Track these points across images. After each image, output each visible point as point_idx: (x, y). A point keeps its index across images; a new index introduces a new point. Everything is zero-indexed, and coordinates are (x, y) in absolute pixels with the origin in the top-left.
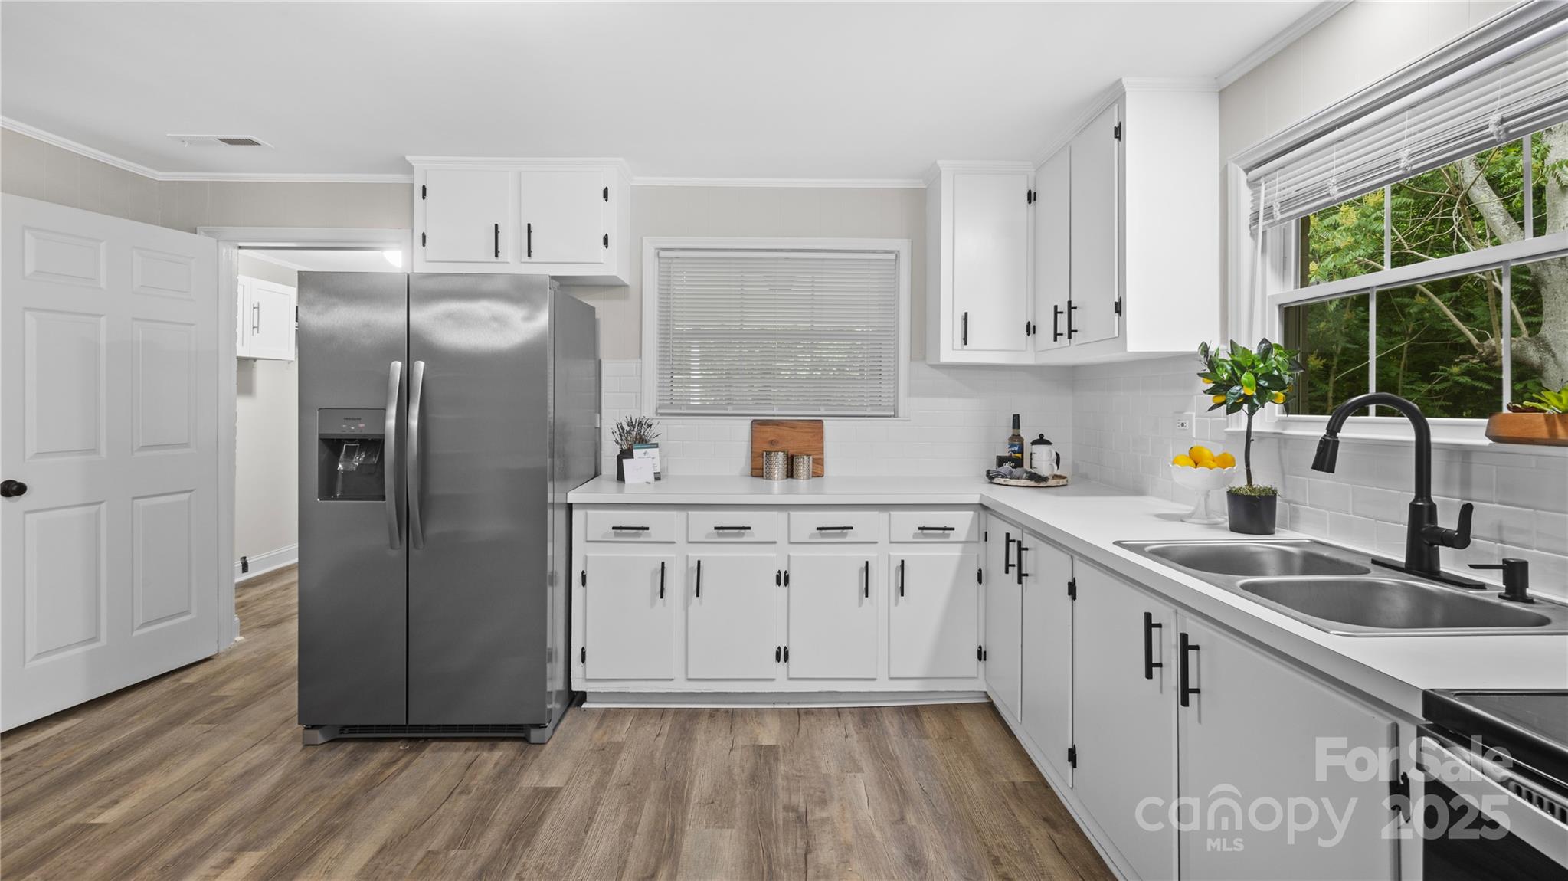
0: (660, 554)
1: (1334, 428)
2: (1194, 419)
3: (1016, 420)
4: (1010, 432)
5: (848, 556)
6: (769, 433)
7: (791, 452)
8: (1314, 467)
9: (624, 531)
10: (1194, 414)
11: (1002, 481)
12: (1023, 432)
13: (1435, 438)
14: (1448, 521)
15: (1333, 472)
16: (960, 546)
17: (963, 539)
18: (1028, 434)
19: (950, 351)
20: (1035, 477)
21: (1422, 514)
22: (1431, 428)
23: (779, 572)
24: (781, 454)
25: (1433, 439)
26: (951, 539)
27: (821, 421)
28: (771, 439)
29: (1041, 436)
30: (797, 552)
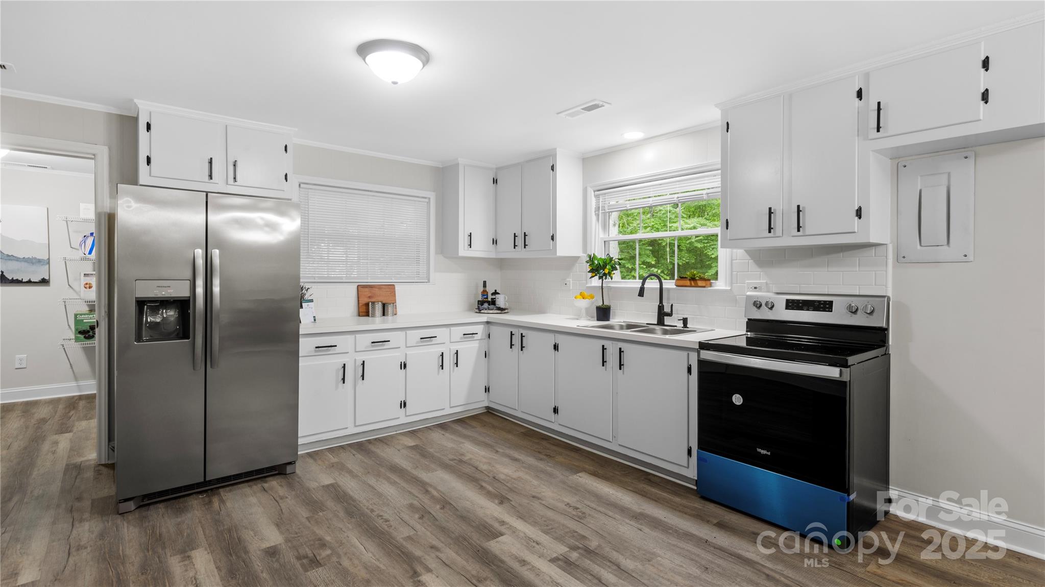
0: (341, 360)
1: (643, 284)
2: (571, 282)
3: (485, 283)
4: (482, 289)
5: (433, 351)
6: (367, 292)
7: (384, 302)
8: (639, 296)
9: (320, 349)
10: (571, 280)
11: (486, 311)
12: (488, 289)
13: (664, 286)
14: (667, 309)
15: (643, 296)
16: (478, 341)
17: (479, 338)
18: (490, 290)
19: (463, 251)
20: (499, 309)
21: (661, 308)
22: (663, 284)
23: (401, 362)
24: (380, 303)
25: (664, 287)
26: (475, 339)
27: (393, 285)
28: (369, 295)
29: (496, 291)
30: (410, 352)
